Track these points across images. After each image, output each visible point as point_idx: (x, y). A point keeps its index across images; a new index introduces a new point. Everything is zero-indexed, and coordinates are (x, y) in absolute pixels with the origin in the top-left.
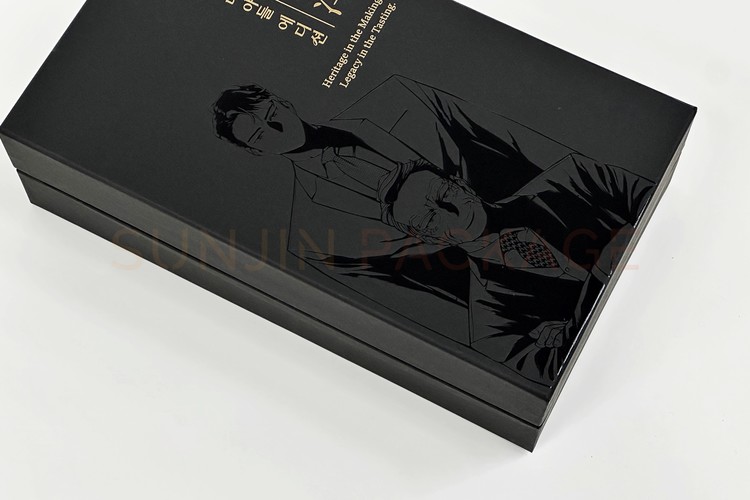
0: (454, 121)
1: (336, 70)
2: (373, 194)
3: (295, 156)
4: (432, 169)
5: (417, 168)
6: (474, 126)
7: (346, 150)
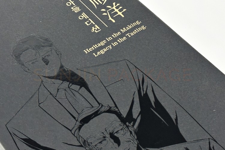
1: (96, 46)
2: (75, 115)
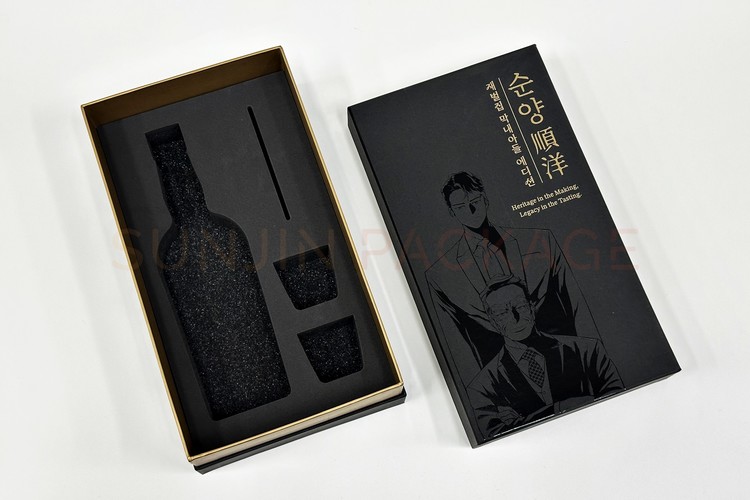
0: (557, 276)
1: (524, 204)
2: (487, 278)
3: (468, 231)
4: (526, 290)
5: (518, 284)
6: (564, 287)
7: (494, 248)
